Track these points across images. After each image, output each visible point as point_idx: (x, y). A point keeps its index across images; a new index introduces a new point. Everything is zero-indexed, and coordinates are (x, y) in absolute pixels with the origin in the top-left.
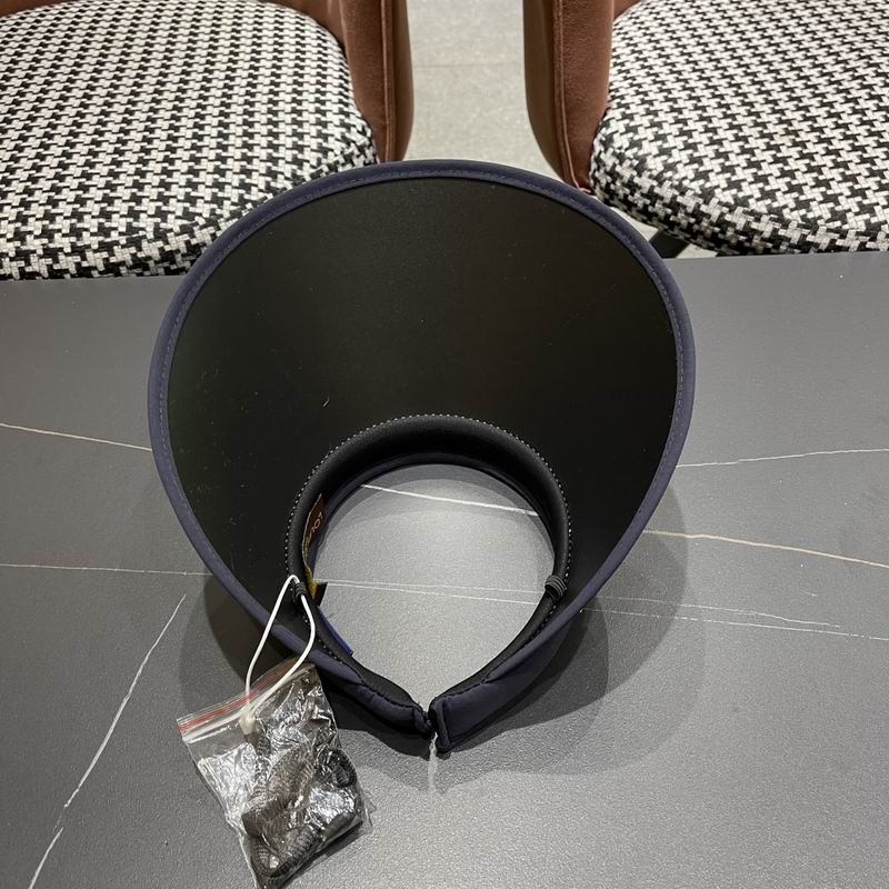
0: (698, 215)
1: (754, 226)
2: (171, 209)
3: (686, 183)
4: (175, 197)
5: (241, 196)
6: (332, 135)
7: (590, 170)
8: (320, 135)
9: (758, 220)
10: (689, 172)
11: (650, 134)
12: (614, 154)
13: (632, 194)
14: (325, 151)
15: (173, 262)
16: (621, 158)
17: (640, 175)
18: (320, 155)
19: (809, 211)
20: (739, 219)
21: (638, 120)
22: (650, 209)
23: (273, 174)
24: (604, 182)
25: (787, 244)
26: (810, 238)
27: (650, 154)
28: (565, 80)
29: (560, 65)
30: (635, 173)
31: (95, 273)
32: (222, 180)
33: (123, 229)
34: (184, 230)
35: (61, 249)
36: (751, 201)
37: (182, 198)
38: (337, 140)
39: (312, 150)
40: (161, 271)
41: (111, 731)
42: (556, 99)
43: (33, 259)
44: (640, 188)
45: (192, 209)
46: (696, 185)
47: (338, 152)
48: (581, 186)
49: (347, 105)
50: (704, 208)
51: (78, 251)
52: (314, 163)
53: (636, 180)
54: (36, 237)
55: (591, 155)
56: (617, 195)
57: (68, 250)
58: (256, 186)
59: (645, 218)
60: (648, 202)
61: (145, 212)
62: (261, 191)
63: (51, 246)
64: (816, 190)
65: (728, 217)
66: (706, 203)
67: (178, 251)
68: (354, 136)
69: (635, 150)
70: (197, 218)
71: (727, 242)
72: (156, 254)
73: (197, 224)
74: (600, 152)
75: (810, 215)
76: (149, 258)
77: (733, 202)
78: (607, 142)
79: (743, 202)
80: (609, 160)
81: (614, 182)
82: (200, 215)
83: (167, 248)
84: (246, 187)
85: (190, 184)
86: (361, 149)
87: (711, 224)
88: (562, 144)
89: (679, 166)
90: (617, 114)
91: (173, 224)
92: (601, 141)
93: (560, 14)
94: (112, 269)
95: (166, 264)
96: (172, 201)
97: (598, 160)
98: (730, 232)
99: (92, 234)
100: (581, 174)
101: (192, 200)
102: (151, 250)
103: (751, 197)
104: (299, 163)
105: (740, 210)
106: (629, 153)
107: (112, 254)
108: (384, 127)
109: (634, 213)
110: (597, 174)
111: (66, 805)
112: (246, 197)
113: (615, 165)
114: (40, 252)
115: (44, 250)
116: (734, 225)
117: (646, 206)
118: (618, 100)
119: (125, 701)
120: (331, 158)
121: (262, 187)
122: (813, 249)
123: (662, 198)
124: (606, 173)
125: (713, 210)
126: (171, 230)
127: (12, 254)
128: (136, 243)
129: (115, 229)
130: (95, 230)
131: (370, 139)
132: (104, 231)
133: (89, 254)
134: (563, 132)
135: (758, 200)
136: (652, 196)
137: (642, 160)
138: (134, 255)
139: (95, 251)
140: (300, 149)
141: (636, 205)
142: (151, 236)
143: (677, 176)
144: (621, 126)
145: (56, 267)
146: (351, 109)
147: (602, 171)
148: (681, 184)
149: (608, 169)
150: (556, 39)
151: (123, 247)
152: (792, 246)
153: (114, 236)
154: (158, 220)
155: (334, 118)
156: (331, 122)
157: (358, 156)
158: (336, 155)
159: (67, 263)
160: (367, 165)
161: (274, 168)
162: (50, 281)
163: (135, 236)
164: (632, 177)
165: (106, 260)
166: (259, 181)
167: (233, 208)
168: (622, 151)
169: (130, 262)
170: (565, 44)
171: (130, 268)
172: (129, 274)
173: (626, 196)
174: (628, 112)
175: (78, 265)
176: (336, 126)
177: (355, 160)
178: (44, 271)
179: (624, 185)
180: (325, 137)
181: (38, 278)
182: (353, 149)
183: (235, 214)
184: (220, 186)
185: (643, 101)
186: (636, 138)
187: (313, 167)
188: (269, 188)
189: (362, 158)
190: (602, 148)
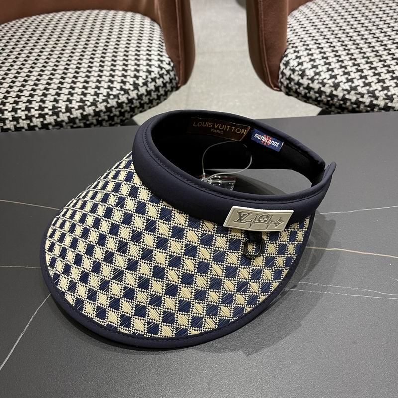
0: (332, 96)
1: (361, 100)
2: (74, 98)
3: (325, 81)
4: (76, 93)
5: (108, 92)
6: (154, 65)
7: (278, 78)
8: (148, 64)
9: (362, 97)
10: (327, 75)
11: (307, 59)
12: (290, 69)
13: (299, 88)
14: (149, 72)
15: (75, 123)
16: (293, 71)
17: (302, 78)
18: (147, 74)
19: (389, 91)
20: (353, 97)
21: (301, 53)
22: (308, 95)
23: (124, 82)
24: (285, 83)
25: (377, 108)
26: (389, 105)
27: (308, 68)
28: (265, 34)
29: (262, 26)
30: (300, 77)
31: (37, 129)
32: (99, 85)
33: (50, 108)
34: (80, 108)
35: (20, 117)
36: (358, 88)
37: (80, 93)
38: (156, 67)
39: (144, 72)
40: (69, 127)
41: (12, 351)
42: (261, 43)
43: (7, 122)
44: (303, 84)
45: (84, 98)
46: (331, 82)
47: (156, 72)
48: (275, 87)
49: (161, 52)
50: (335, 92)
51: (29, 118)
52: (144, 77)
53: (301, 81)
54: (9, 112)
55: (279, 71)
56: (292, 89)
57: (24, 117)
59: (305, 99)
60: (307, 91)
61: (62, 100)
62: (118, 90)
63: (16, 116)
64: (392, 81)
65: (347, 96)
66: (336, 89)
67: (77, 118)
68: (164, 65)
69: (300, 66)
70: (86, 103)
71: (347, 109)
72: (66, 119)
73: (86, 105)
74: (283, 69)
75: (389, 93)
76: (63, 121)
77: (349, 89)
78: (287, 64)
79: (355, 88)
80: (287, 72)
81: (290, 83)
82: (88, 101)
83: (72, 117)
84: (111, 88)
85: (84, 87)
86: (168, 71)
87: (339, 100)
89: (322, 73)
90: (291, 50)
91: (75, 105)
92: (284, 64)
94: (45, 126)
95: (71, 124)
96: (75, 95)
97: (283, 73)
98: (348, 104)
99: (36, 110)
100: (274, 81)
101: (84, 94)
102: (64, 117)
103: (358, 85)
104: (137, 77)
105: (353, 92)
106: (297, 68)
107: (45, 119)
108: (179, 62)
109: (300, 97)
110: (282, 80)
112: (111, 92)
113: (290, 75)
114: (11, 119)
115: (13, 118)
116: (350, 100)
117: (306, 93)
118: (291, 45)
119: (22, 335)
120: (153, 75)
122: (391, 110)
123: (314, 89)
124: (287, 79)
125: (339, 93)
126: (73, 108)
128: (56, 113)
129: (47, 108)
130: (37, 108)
131: (172, 67)
132: (41, 108)
133: (34, 120)
134: (264, 59)
135: (362, 87)
136: (309, 88)
137: (304, 71)
138: (55, 120)
139: (37, 118)
140: (138, 71)
141: (301, 93)
142: (64, 111)
143: (321, 78)
144: (293, 56)
145: (18, 126)
146: (164, 53)
147: (284, 78)
148: (323, 81)
149: (287, 76)
150: (260, 13)
151: (51, 116)
152: (380, 109)
153: (46, 111)
154: (68, 103)
155: (155, 57)
156: (153, 59)
157: (166, 75)
158: (155, 74)
159: (24, 124)
160: (171, 80)
161: (125, 80)
162: (15, 132)
163: (56, 111)
164: (299, 80)
165: (42, 122)
166: (117, 85)
167: (104, 98)
168: (294, 67)
169: (54, 124)
170: (264, 16)
171: (54, 126)
172: (53, 129)
173: (296, 89)
174: (297, 50)
175: (29, 125)
176: (156, 61)
177: (165, 77)
178: (13, 128)
179: (295, 84)
180: (150, 66)
181: (10, 131)
182: (164, 71)
183: (105, 101)
184: (98, 88)
185: (304, 45)
186: (301, 61)
187: (144, 79)
188: (122, 89)
189: (168, 76)
190: (284, 67)
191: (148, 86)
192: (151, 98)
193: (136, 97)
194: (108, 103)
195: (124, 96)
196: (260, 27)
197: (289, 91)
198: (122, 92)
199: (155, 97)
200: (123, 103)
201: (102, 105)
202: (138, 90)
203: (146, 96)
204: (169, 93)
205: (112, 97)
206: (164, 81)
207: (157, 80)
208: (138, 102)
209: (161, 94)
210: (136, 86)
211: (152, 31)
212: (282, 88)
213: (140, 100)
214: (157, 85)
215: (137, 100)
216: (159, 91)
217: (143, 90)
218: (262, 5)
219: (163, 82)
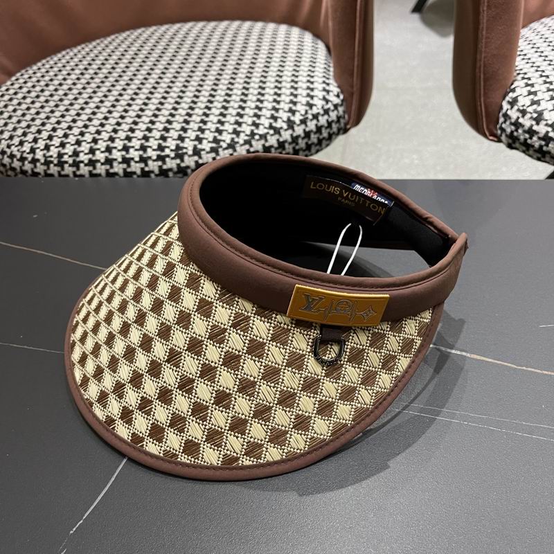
2: (206, 136)
4: (209, 129)
5: (252, 131)
6: (316, 96)
7: (498, 123)
8: (308, 95)
11: (547, 96)
12: (518, 110)
13: (531, 138)
14: (311, 106)
16: (524, 112)
17: (538, 124)
18: (307, 108)
21: (537, 88)
22: (545, 148)
24: (509, 130)
27: (547, 109)
28: (485, 57)
29: (482, 45)
30: (534, 123)
31: (153, 175)
32: (241, 120)
33: (173, 148)
34: (213, 150)
35: (133, 159)
37: (213, 130)
38: (320, 99)
39: (303, 105)
42: (477, 70)
43: (115, 164)
44: (537, 133)
45: (219, 137)
47: (320, 107)
48: (491, 135)
49: (328, 79)
51: (143, 160)
52: (303, 112)
53: (535, 128)
54: (119, 151)
55: (499, 112)
56: (519, 140)
57: (137, 159)
58: (263, 125)
59: (539, 155)
60: (543, 143)
61: (189, 138)
62: (265, 128)
63: (128, 156)
68: (332, 97)
69: (535, 107)
70: (222, 143)
72: (192, 164)
73: (221, 147)
74: (508, 110)
76: (188, 167)
78: (513, 103)
80: (514, 114)
81: (517, 130)
82: (224, 141)
83: (200, 161)
84: (256, 125)
85: (220, 122)
86: (336, 106)
88: (479, 103)
90: (522, 83)
91: (206, 146)
92: (509, 102)
93: (485, 9)
94: (163, 173)
96: (207, 132)
97: (506, 116)
99: (154, 150)
100: (491, 127)
101: (219, 131)
102: (190, 161)
104: (293, 112)
107: (164, 162)
108: (352, 94)
109: (531, 152)
110: (504, 126)
111: (71, 532)
112: (256, 131)
113: (518, 118)
114: (120, 160)
115: (122, 159)
117: (541, 147)
118: (522, 76)
120: (315, 110)
121: (267, 125)
124: (511, 124)
126: (204, 150)
127: (103, 161)
128: (180, 156)
129: (168, 147)
130: (156, 147)
131: (342, 101)
132: (161, 148)
133: (150, 162)
134: (480, 95)
136: (547, 139)
137: (540, 114)
138: (178, 165)
139: (154, 161)
140: (294, 103)
141: (533, 146)
142: (190, 152)
144: (525, 91)
145: (129, 170)
146: (332, 81)
147: (508, 123)
149: (513, 121)
150: (481, 27)
151: (173, 158)
153: (167, 151)
154: (196, 143)
155: (319, 86)
156: (316, 88)
157: (333, 111)
158: (318, 109)
159: (136, 168)
160: (339, 118)
161: (276, 115)
162: (124, 179)
163: (180, 152)
164: (532, 126)
165: (160, 167)
166: (265, 122)
167: (246, 138)
168: (525, 108)
169: (175, 169)
170: (487, 30)
171: (175, 173)
172: (174, 177)
173: (526, 140)
174: (530, 82)
175: (142, 169)
176: (320, 91)
177: (331, 113)
178: (121, 172)
179: (525, 132)
180: (312, 97)
181: (117, 177)
182: (330, 106)
183: (247, 142)
184: (239, 124)
185: (541, 76)
186: (536, 99)
187: (301, 115)
188: (271, 127)
189: (336, 112)
190: (509, 107)
191: (306, 126)
192: (310, 142)
193: (290, 139)
194: (251, 146)
195: (273, 137)
196: (480, 46)
197: (513, 143)
198: (272, 132)
199: (315, 141)
200: (271, 146)
201: (243, 147)
202: (294, 130)
203: (303, 138)
204: (334, 136)
205: (257, 137)
206: (330, 120)
207: (320, 118)
208: (291, 147)
209: (324, 138)
210: (291, 124)
211: (315, 50)
212: (503, 138)
213: (294, 145)
214: (319, 124)
215: (290, 144)
216: (321, 133)
217: (299, 130)
218: (485, 15)
219: (327, 121)
